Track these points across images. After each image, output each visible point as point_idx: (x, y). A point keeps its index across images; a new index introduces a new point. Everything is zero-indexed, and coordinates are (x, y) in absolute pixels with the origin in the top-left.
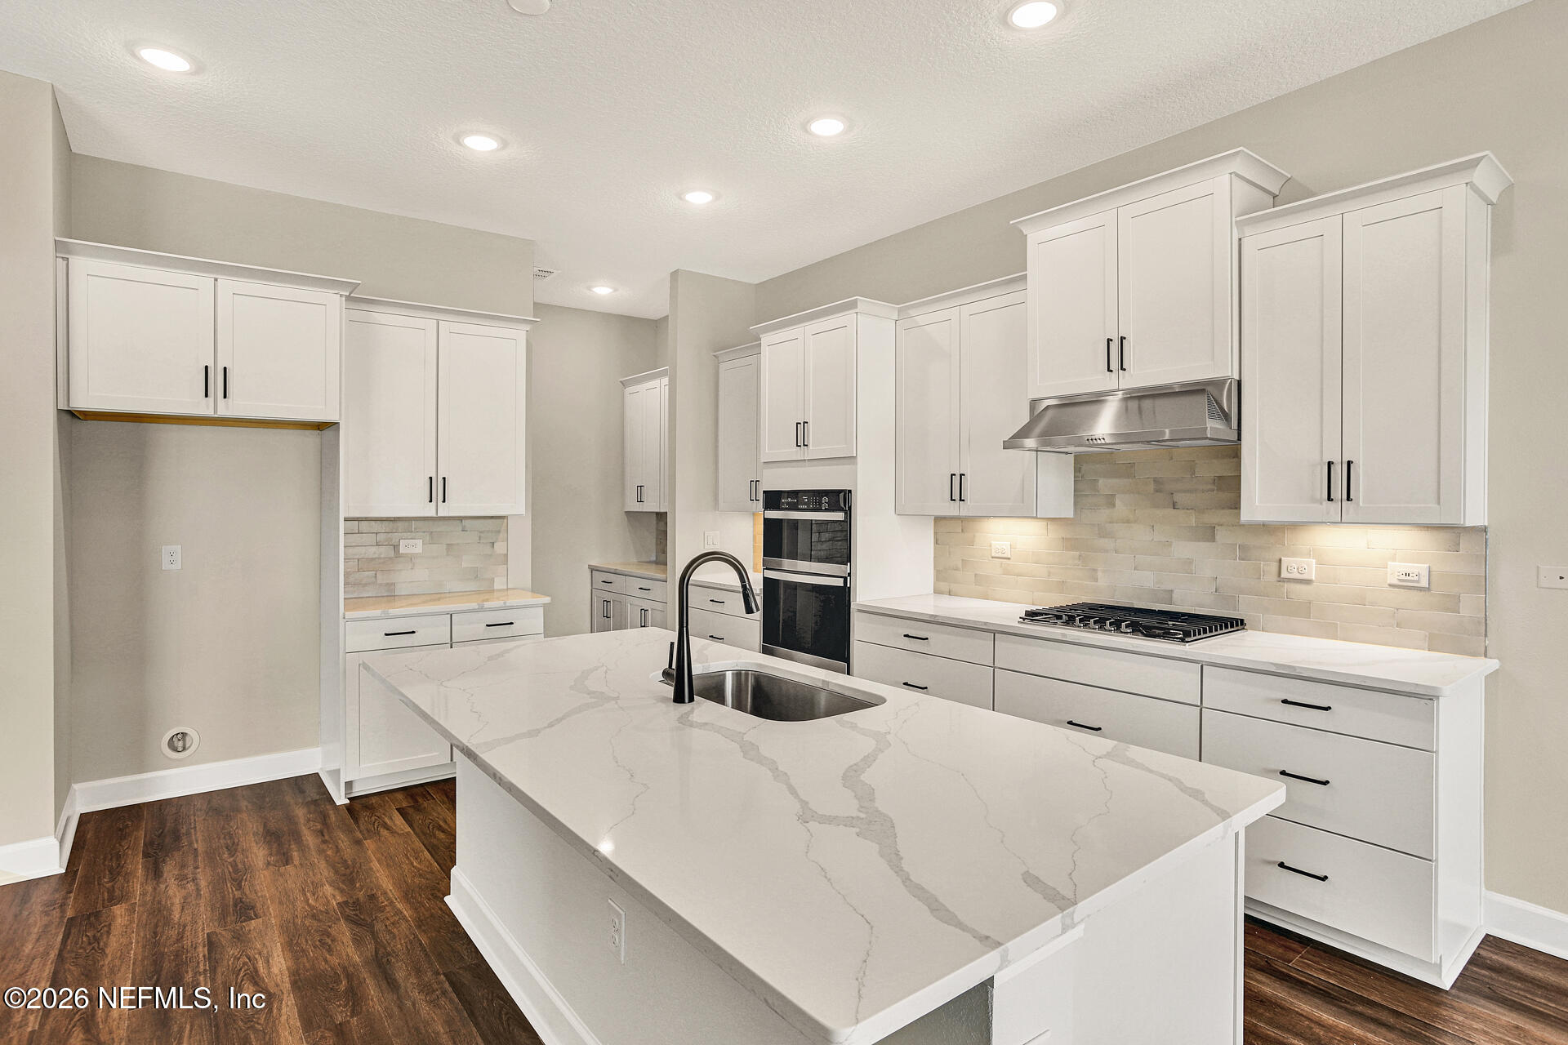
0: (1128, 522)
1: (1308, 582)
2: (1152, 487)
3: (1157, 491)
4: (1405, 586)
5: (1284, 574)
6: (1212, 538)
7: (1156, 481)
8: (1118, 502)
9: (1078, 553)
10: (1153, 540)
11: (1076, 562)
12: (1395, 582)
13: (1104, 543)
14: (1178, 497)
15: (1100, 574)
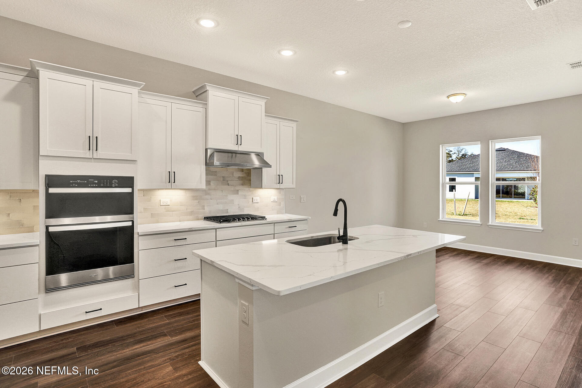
0: (215, 190)
1: (258, 203)
2: (222, 179)
3: (223, 180)
4: (274, 202)
5: (254, 201)
6: (238, 194)
7: (223, 177)
8: (211, 183)
9: (198, 201)
10: (222, 195)
11: (198, 204)
12: (272, 201)
13: (207, 197)
14: (229, 182)
15: (206, 207)
